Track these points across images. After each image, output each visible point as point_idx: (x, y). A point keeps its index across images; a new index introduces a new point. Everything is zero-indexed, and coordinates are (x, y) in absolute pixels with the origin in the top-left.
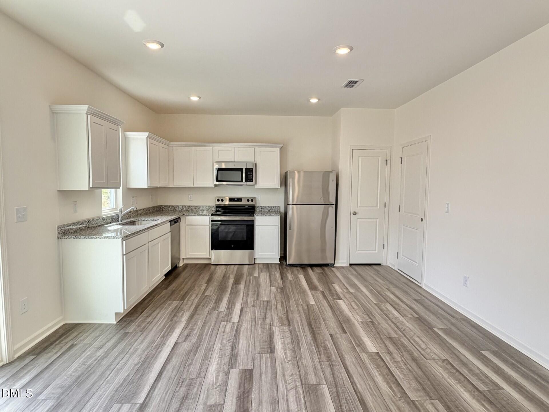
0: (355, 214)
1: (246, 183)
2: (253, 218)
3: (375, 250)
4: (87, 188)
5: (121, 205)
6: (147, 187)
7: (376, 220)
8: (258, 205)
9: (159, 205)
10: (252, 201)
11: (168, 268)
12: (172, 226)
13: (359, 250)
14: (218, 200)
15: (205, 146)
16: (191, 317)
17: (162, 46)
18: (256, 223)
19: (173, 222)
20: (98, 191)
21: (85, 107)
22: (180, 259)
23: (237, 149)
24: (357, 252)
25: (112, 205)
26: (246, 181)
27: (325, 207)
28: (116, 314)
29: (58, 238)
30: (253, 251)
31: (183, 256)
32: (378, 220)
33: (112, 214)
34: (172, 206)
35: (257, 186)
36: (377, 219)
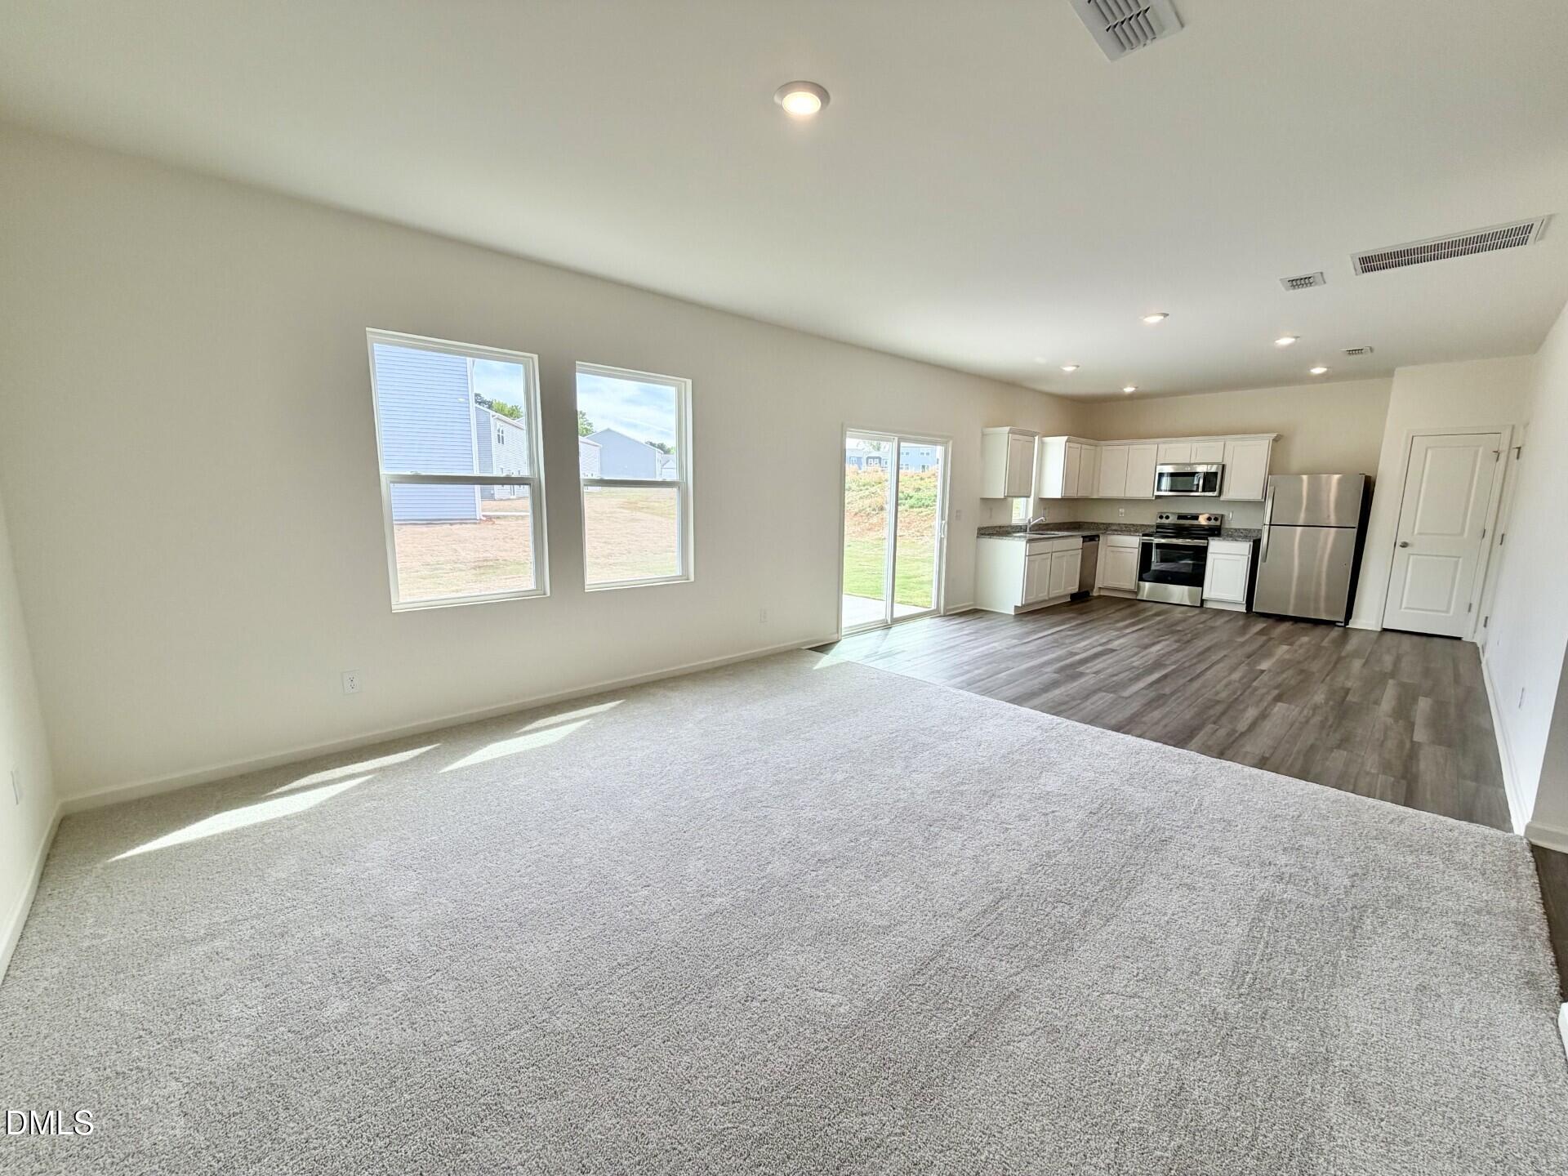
0: (1404, 545)
1: (1203, 494)
2: (1204, 543)
3: (1447, 611)
4: (1003, 497)
5: (1030, 515)
6: (1060, 497)
7: (1456, 559)
8: (1227, 526)
9: (1079, 520)
10: (1216, 519)
11: (1075, 589)
12: (1085, 543)
13: (1405, 608)
14: (1161, 517)
15: (1145, 444)
16: (1078, 625)
17: (1078, 366)
18: (1210, 550)
19: (1087, 539)
20: (1010, 499)
21: (1008, 429)
22: (1093, 587)
23: (1195, 445)
24: (1402, 610)
25: (1022, 516)
26: (1204, 491)
27: (1337, 532)
28: (1016, 607)
29: (978, 537)
30: (1201, 588)
31: (1098, 584)
32: (1461, 560)
33: (1021, 523)
34: (1095, 523)
35: (1223, 498)
36: (1459, 557)
